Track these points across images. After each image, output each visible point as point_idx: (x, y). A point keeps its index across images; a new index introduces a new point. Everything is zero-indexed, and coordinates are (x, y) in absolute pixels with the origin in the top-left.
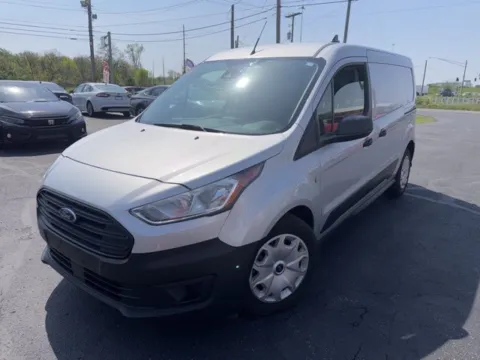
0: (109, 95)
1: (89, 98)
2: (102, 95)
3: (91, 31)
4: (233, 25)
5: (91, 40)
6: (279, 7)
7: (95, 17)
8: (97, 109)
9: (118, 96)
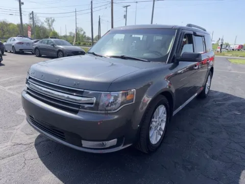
0: (23, 43)
1: (13, 45)
2: (20, 43)
3: (20, 11)
4: (92, 11)
5: (21, 15)
6: (112, 3)
7: (23, 3)
8: (17, 50)
9: (28, 44)
